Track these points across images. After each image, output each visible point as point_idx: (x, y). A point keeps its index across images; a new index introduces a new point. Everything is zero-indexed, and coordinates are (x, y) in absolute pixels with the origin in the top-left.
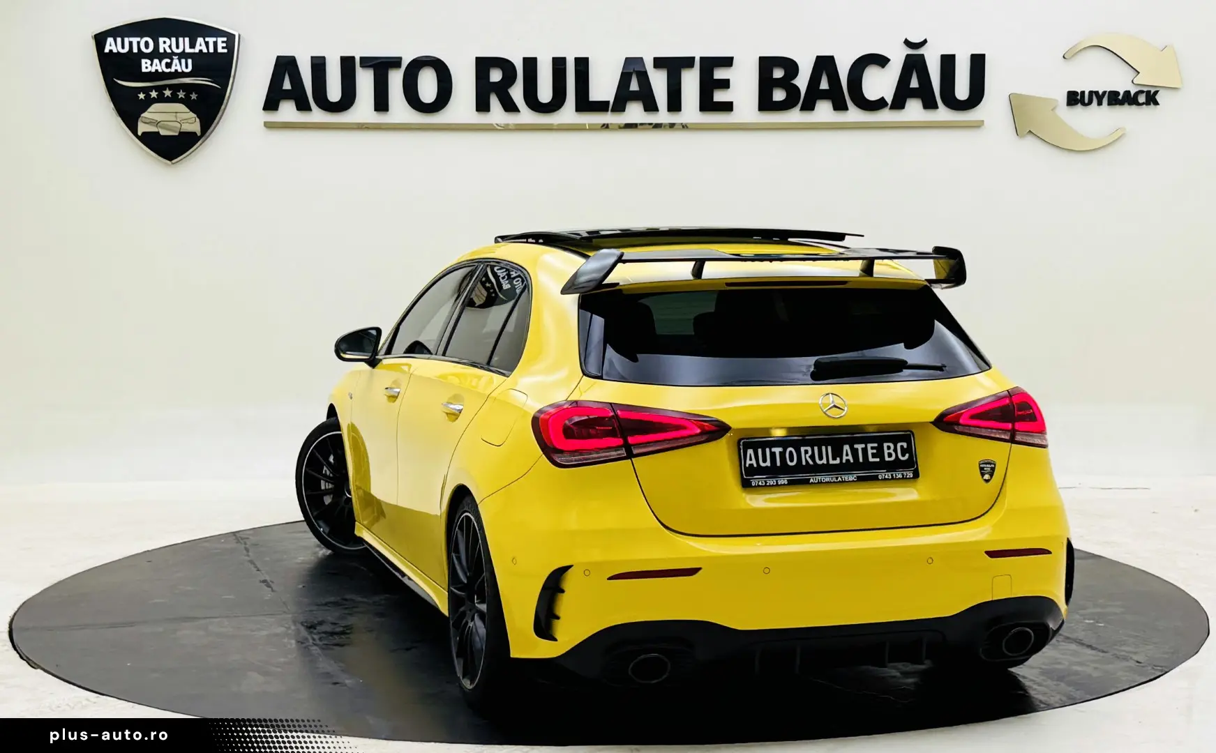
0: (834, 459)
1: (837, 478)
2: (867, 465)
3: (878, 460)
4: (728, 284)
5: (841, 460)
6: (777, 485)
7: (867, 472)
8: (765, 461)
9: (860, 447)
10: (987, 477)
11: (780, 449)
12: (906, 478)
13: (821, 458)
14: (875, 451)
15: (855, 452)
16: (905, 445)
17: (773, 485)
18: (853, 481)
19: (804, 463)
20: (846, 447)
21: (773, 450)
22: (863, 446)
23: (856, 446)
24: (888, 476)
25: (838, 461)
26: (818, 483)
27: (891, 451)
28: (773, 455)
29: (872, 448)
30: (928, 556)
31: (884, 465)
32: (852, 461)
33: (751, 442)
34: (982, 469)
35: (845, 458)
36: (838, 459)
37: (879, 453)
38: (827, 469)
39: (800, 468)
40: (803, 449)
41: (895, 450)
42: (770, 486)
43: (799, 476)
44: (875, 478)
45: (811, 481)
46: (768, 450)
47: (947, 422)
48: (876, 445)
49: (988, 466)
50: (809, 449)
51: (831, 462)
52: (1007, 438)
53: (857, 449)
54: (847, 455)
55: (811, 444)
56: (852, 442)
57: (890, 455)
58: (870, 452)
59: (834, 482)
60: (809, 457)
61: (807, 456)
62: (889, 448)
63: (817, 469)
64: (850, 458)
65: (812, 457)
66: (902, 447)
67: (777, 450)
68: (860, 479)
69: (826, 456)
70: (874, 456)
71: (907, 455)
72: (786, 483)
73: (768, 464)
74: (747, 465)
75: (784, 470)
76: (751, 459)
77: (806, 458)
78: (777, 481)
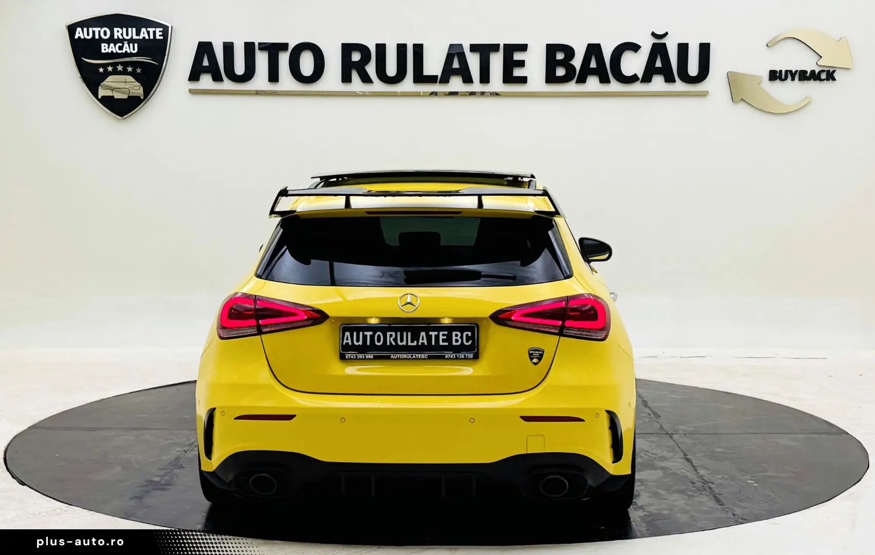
0: (412, 341)
1: (412, 356)
2: (438, 347)
3: (446, 344)
4: (368, 213)
5: (418, 342)
6: (365, 359)
7: (435, 353)
8: (358, 340)
9: (433, 334)
10: (535, 360)
11: (371, 333)
12: (467, 359)
13: (402, 341)
14: (445, 337)
15: (429, 338)
16: (470, 334)
17: (362, 359)
18: (425, 359)
19: (388, 344)
20: (423, 334)
21: (365, 333)
22: (436, 333)
23: (430, 333)
24: (453, 356)
25: (415, 343)
26: (397, 358)
27: (458, 338)
28: (365, 337)
29: (443, 335)
30: (472, 417)
31: (451, 348)
32: (426, 344)
33: (350, 326)
34: (530, 355)
35: (421, 341)
36: (415, 342)
37: (449, 339)
38: (406, 349)
39: (385, 347)
40: (388, 334)
41: (462, 337)
42: (359, 359)
43: (383, 353)
44: (443, 357)
45: (392, 357)
46: (361, 333)
47: (501, 317)
48: (446, 333)
49: (536, 352)
50: (394, 334)
51: (410, 344)
52: (557, 331)
53: (431, 335)
54: (423, 339)
55: (396, 330)
56: (427, 330)
57: (457, 341)
58: (441, 337)
59: (409, 359)
60: (393, 339)
61: (392, 339)
62: (456, 335)
63: (397, 349)
64: (425, 341)
65: (395, 340)
66: (467, 335)
67: (369, 334)
68: (430, 358)
69: (407, 339)
70: (444, 341)
71: (471, 342)
72: (372, 357)
73: (361, 343)
74: (344, 344)
75: (373, 347)
76: (347, 339)
77: (390, 340)
78: (365, 356)
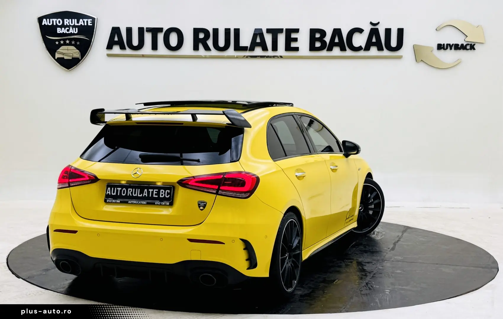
0: (140, 194)
1: (139, 202)
2: (152, 198)
3: (157, 196)
5: (143, 195)
6: (116, 202)
7: (151, 201)
8: (114, 193)
9: (151, 190)
10: (201, 208)
11: (120, 189)
12: (166, 205)
13: (135, 194)
14: (156, 193)
15: (148, 192)
16: (169, 191)
17: (114, 203)
18: (145, 204)
19: (128, 195)
20: (146, 190)
21: (118, 189)
22: (152, 190)
23: (149, 190)
24: (159, 203)
25: (141, 195)
26: (131, 203)
27: (163, 193)
28: (117, 190)
29: (156, 191)
30: (161, 238)
31: (159, 199)
32: (147, 196)
33: (111, 185)
34: (199, 204)
35: (144, 194)
36: (142, 194)
37: (158, 194)
38: (137, 198)
39: (127, 197)
40: (129, 189)
41: (165, 193)
42: (113, 202)
43: (124, 200)
44: (154, 204)
45: (129, 202)
46: (116, 189)
47: (183, 183)
48: (157, 190)
49: (202, 203)
50: (131, 189)
51: (139, 195)
52: (215, 192)
53: (150, 191)
54: (145, 193)
55: (132, 187)
56: (148, 188)
57: (162, 195)
58: (155, 193)
59: (137, 204)
60: (131, 193)
61: (130, 192)
62: (162, 192)
63: (132, 198)
64: (146, 195)
65: (132, 193)
66: (168, 192)
67: (119, 189)
68: (148, 203)
69: (137, 194)
70: (156, 194)
71: (169, 196)
72: (119, 202)
73: (115, 194)
74: (107, 194)
75: (121, 197)
76: (109, 192)
77: (129, 193)
78: (116, 201)
